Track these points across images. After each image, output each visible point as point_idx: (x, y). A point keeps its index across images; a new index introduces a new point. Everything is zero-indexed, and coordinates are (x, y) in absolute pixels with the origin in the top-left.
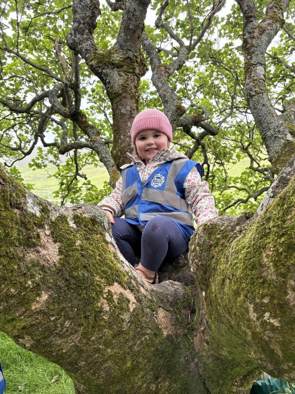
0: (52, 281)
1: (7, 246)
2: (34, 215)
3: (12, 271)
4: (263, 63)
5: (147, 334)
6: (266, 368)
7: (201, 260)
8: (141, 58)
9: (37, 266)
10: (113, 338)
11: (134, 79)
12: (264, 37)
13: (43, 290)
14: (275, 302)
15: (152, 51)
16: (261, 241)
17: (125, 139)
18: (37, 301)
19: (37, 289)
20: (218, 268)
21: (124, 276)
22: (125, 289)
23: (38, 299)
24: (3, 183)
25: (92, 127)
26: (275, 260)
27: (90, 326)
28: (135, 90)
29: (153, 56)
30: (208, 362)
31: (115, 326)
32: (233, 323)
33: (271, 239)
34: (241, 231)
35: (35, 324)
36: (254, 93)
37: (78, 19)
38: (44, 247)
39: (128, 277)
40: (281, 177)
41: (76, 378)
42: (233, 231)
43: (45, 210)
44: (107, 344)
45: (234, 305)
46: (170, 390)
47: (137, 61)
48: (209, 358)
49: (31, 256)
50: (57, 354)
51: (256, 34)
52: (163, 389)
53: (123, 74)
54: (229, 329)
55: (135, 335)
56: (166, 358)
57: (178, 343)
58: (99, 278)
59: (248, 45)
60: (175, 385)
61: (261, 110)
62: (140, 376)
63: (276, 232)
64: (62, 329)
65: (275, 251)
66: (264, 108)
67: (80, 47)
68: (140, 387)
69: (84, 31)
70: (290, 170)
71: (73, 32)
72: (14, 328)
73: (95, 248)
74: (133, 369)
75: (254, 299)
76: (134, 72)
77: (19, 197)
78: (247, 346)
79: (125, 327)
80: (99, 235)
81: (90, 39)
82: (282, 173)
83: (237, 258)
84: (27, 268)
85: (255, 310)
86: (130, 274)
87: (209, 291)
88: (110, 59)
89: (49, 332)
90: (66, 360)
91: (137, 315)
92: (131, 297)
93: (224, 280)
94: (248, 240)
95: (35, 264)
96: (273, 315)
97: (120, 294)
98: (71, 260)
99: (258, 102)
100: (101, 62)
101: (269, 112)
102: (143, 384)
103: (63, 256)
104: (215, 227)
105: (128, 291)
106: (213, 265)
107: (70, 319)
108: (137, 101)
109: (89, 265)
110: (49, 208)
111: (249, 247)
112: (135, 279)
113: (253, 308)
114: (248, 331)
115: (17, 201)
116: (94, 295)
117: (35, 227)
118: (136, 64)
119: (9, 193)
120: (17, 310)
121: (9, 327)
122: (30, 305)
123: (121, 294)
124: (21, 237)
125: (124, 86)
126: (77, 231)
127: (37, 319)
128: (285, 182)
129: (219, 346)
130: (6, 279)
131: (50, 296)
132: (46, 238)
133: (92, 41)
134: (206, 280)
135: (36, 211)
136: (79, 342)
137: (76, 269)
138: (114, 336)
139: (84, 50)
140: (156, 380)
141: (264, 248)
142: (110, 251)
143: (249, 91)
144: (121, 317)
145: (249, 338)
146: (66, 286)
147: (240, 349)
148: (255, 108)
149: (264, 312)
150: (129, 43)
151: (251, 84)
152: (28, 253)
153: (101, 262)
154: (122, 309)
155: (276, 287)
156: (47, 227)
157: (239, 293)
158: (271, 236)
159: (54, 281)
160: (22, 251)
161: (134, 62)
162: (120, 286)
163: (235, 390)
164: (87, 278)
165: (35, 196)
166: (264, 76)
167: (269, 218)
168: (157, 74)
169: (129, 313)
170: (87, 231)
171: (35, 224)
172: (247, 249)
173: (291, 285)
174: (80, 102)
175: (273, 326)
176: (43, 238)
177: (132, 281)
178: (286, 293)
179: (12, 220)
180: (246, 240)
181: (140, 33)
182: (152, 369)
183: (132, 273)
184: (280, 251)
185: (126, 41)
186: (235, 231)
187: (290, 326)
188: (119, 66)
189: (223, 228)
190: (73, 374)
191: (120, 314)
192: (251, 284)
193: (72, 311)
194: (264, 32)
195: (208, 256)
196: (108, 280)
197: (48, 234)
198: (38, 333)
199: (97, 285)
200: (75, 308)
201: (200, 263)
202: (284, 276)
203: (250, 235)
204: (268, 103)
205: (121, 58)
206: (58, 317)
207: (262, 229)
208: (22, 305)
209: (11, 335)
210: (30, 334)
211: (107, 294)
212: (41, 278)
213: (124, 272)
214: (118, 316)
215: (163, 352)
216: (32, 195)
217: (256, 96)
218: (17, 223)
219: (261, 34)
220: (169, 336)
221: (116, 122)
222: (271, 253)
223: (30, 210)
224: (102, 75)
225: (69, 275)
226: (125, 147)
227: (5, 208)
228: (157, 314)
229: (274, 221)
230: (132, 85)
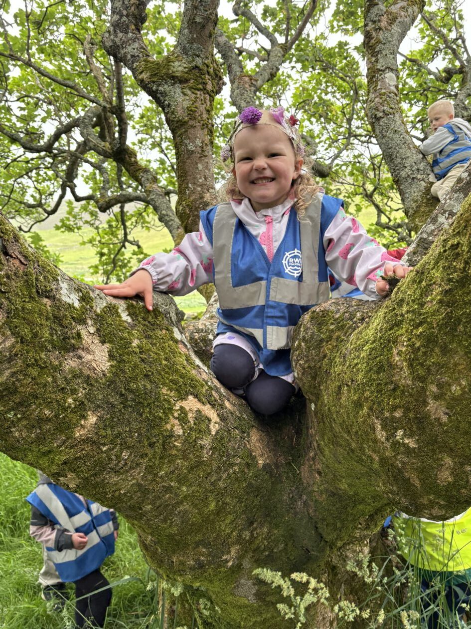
0: (101, 397)
1: (36, 351)
2: (71, 306)
3: (45, 386)
4: (394, 67)
5: (237, 464)
6: (399, 503)
7: (309, 360)
8: (214, 68)
9: (80, 377)
10: (189, 471)
11: (205, 99)
12: (396, 28)
13: (90, 409)
14: (411, 415)
15: (229, 54)
16: (390, 332)
17: (195, 189)
18: (81, 425)
19: (81, 409)
20: (332, 371)
21: (202, 386)
22: (204, 404)
23: (82, 422)
24: (25, 263)
25: (146, 170)
26: (410, 358)
27: (158, 457)
28: (207, 116)
29: (231, 60)
30: (321, 500)
31: (191, 456)
32: (354, 445)
33: (404, 330)
34: (363, 319)
35: (80, 457)
36: (381, 114)
37: (118, 9)
38: (87, 350)
39: (207, 387)
40: (420, 239)
41: (140, 527)
42: (352, 319)
43: (85, 299)
44: (181, 481)
45: (354, 420)
46: (270, 538)
47: (208, 72)
48: (322, 493)
49: (71, 363)
50: (113, 496)
51: (383, 24)
52: (260, 538)
53: (189, 92)
54: (348, 453)
55: (219, 467)
56: (263, 496)
57: (279, 475)
58: (167, 390)
59: (373, 41)
60: (276, 531)
61: (392, 139)
62: (228, 521)
63: (410, 320)
64: (119, 462)
65: (410, 346)
66: (396, 136)
67: (123, 52)
68: (229, 536)
69: (128, 27)
70: (433, 228)
71: (112, 29)
72: (52, 462)
73: (159, 350)
74: (218, 513)
75: (382, 412)
76: (205, 89)
77: (49, 282)
78: (374, 475)
79: (206, 456)
80: (164, 331)
81: (138, 39)
82: (421, 233)
83: (358, 357)
84: (66, 380)
85: (384, 428)
86: (209, 384)
87: (319, 403)
88: (168, 69)
89: (101, 467)
90: (126, 504)
91: (222, 438)
92: (212, 414)
93: (340, 388)
94: (373, 331)
95: (77, 374)
96: (408, 433)
97: (196, 411)
98: (127, 368)
99: (388, 128)
100: (155, 74)
101: (403, 142)
102: (232, 532)
103: (115, 362)
104: (327, 314)
105: (208, 406)
106: (324, 367)
107: (128, 448)
108: (211, 132)
109: (153, 373)
110: (92, 295)
111: (374, 342)
112: (217, 390)
113: (381, 425)
114: (374, 456)
115: (46, 287)
116: (160, 414)
117: (74, 323)
118: (207, 76)
119: (34, 276)
120: (54, 439)
121: (44, 462)
122: (72, 432)
123: (199, 411)
124: (55, 337)
125: (191, 110)
126: (133, 327)
127: (83, 449)
128: (426, 245)
129: (336, 478)
130: (37, 397)
131: (100, 418)
132: (90, 337)
133: (141, 42)
134: (315, 388)
135: (74, 300)
136: (142, 479)
137: (135, 379)
138: (191, 469)
139: (129, 57)
140: (250, 526)
141: (395, 342)
142: (180, 353)
143: (374, 111)
144: (199, 442)
145: (376, 465)
146: (121, 403)
147: (364, 480)
148: (384, 137)
149: (396, 429)
150: (195, 45)
151: (377, 100)
152: (66, 359)
153: (169, 369)
154: (200, 431)
155: (411, 395)
156: (90, 322)
157: (361, 405)
158: (405, 326)
159: (104, 396)
160: (58, 358)
161: (204, 74)
162: (196, 400)
163: (358, 535)
164: (151, 392)
165: (71, 279)
166: (397, 87)
167: (402, 301)
168: (238, 88)
169: (210, 437)
170: (147, 326)
171: (73, 318)
172: (371, 344)
173: (433, 392)
174: (126, 133)
175: (408, 447)
176: (85, 337)
177: (213, 392)
178: (425, 403)
179: (41, 314)
180: (370, 333)
181: (211, 28)
182: (244, 512)
183: (213, 383)
184: (417, 345)
185: (191, 42)
186: (355, 320)
187: (430, 447)
188: (183, 81)
189: (337, 316)
190: (136, 522)
191: (198, 438)
192: (377, 392)
193: (132, 437)
194: (395, 21)
195: (317, 355)
196: (179, 392)
197: (92, 331)
198: (85, 468)
199: (165, 400)
200: (136, 432)
201: (306, 365)
202: (422, 379)
203: (375, 324)
204: (402, 127)
205: (185, 68)
206: (112, 446)
207: (392, 316)
208: (62, 432)
209: (49, 473)
210: (74, 471)
211: (179, 412)
212: (86, 394)
213: (201, 380)
214: (195, 441)
215: (258, 488)
216: (66, 277)
217: (385, 119)
218: (47, 319)
219: (391, 23)
220: (265, 466)
221: (181, 164)
222: (404, 349)
223: (65, 299)
224: (159, 95)
225: (125, 389)
226: (195, 201)
227: (30, 297)
228: (249, 436)
229: (408, 304)
230: (202, 108)
